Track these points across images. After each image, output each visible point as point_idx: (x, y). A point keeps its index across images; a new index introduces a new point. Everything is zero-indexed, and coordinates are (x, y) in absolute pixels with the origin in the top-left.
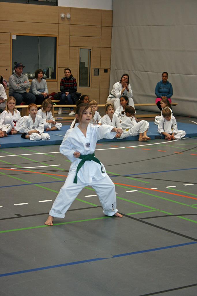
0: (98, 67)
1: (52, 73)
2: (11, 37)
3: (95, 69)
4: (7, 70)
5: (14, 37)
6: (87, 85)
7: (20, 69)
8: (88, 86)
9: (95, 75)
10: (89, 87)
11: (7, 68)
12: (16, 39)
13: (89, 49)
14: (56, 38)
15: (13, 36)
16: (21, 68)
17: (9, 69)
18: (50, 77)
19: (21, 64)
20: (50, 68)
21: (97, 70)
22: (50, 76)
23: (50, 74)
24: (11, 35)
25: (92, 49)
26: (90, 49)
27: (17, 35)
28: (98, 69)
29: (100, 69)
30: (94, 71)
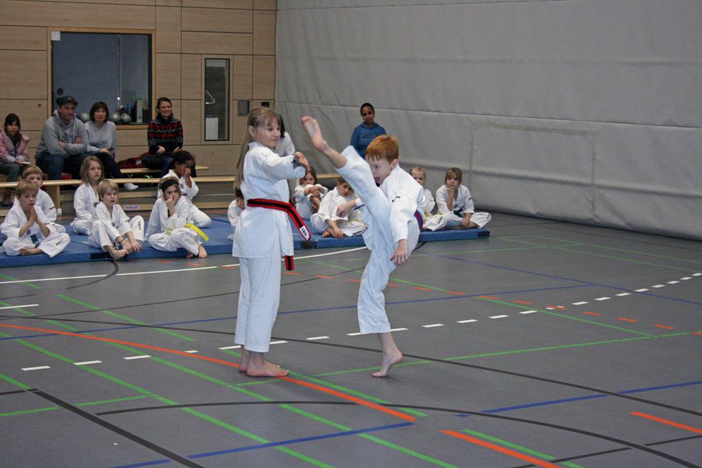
0: (247, 97)
1: (143, 110)
2: (48, 35)
3: (240, 102)
4: (40, 105)
5: (56, 36)
6: (224, 137)
7: (67, 108)
8: (226, 138)
9: (240, 114)
10: (228, 140)
11: (39, 102)
12: (59, 39)
13: (227, 59)
14: (150, 36)
15: (52, 32)
16: (70, 106)
17: (44, 103)
18: (139, 121)
19: (70, 99)
20: (138, 101)
21: (246, 104)
22: (140, 117)
23: (139, 113)
24: (49, 31)
25: (231, 60)
26: (229, 59)
27: (62, 32)
28: (248, 102)
29: (251, 102)
30: (239, 105)
